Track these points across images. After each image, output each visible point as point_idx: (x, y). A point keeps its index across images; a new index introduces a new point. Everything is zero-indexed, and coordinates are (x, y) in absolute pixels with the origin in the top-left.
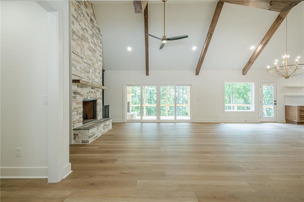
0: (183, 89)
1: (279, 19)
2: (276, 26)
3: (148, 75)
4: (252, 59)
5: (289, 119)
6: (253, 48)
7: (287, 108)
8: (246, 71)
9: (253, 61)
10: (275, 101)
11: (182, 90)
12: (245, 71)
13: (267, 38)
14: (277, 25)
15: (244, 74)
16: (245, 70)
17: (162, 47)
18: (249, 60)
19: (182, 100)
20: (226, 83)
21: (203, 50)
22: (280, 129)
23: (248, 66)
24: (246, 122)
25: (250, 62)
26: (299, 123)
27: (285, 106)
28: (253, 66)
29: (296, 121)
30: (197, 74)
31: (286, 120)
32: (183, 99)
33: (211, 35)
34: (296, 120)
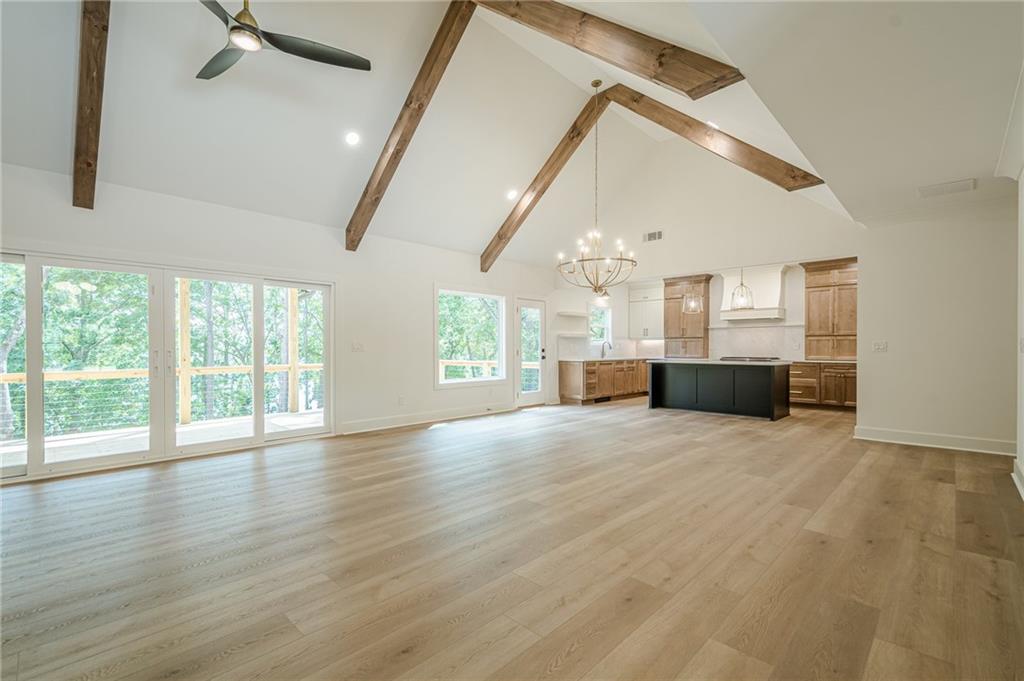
0: (228, 304)
1: (575, 133)
2: (567, 152)
3: (90, 206)
4: (509, 227)
5: (567, 394)
6: (512, 195)
7: (563, 367)
8: (491, 260)
9: (509, 235)
10: (543, 351)
11: (220, 309)
12: (487, 259)
13: (547, 178)
14: (570, 148)
15: (484, 269)
16: (487, 257)
17: (211, 70)
18: (498, 229)
19: (222, 346)
20: (441, 292)
21: (382, 155)
22: (569, 421)
23: (497, 245)
24: (490, 412)
25: (502, 237)
26: (585, 402)
27: (560, 362)
28: (509, 250)
29: (580, 397)
30: (352, 244)
31: (561, 398)
32: (226, 344)
33: (420, 108)
34: (579, 394)
